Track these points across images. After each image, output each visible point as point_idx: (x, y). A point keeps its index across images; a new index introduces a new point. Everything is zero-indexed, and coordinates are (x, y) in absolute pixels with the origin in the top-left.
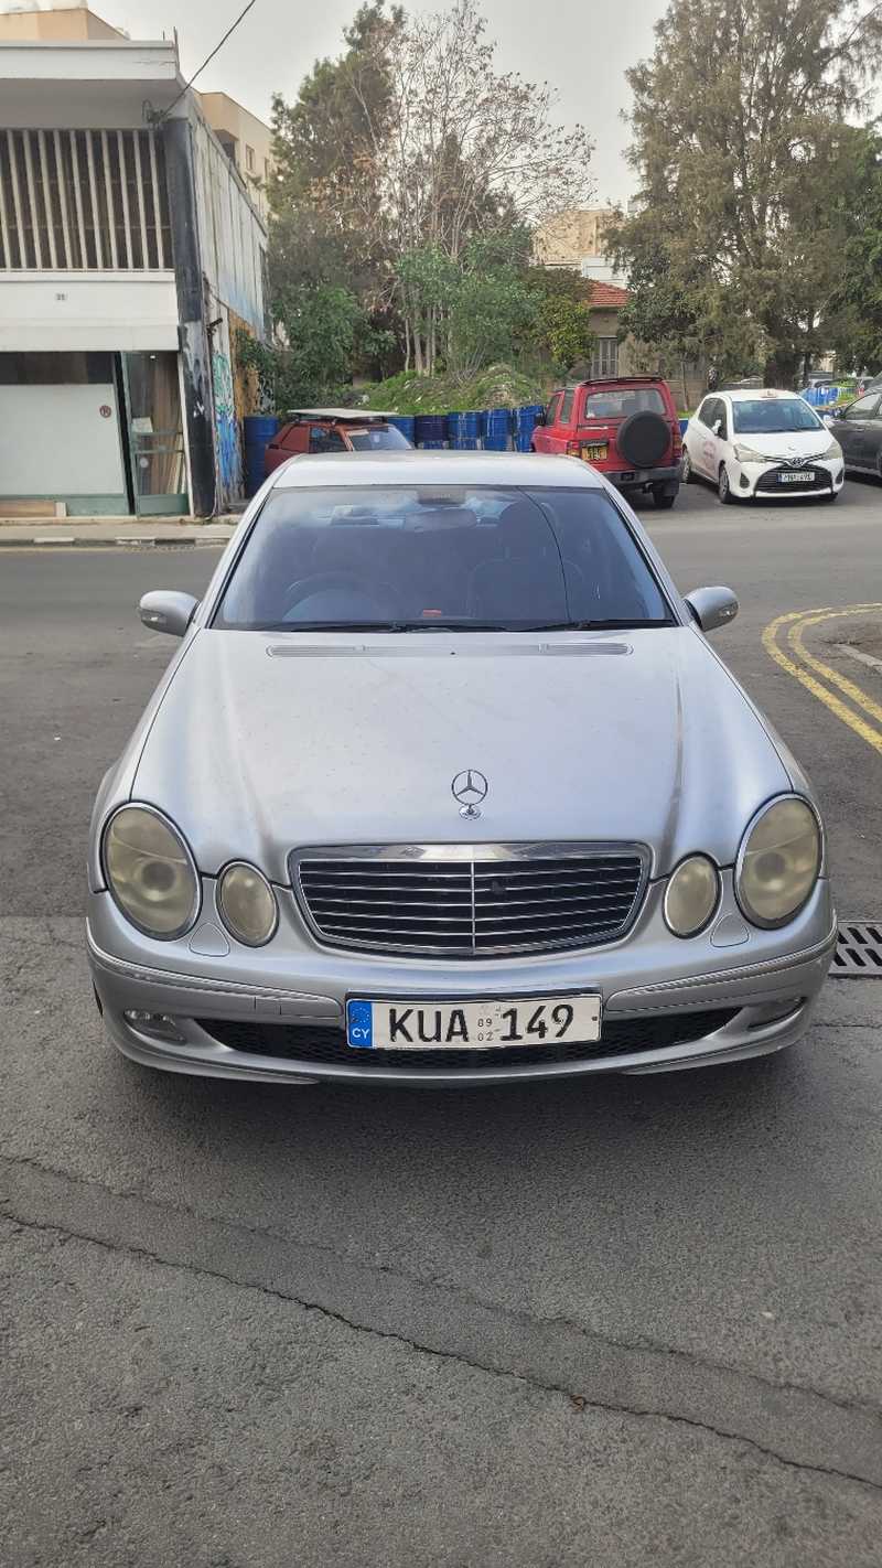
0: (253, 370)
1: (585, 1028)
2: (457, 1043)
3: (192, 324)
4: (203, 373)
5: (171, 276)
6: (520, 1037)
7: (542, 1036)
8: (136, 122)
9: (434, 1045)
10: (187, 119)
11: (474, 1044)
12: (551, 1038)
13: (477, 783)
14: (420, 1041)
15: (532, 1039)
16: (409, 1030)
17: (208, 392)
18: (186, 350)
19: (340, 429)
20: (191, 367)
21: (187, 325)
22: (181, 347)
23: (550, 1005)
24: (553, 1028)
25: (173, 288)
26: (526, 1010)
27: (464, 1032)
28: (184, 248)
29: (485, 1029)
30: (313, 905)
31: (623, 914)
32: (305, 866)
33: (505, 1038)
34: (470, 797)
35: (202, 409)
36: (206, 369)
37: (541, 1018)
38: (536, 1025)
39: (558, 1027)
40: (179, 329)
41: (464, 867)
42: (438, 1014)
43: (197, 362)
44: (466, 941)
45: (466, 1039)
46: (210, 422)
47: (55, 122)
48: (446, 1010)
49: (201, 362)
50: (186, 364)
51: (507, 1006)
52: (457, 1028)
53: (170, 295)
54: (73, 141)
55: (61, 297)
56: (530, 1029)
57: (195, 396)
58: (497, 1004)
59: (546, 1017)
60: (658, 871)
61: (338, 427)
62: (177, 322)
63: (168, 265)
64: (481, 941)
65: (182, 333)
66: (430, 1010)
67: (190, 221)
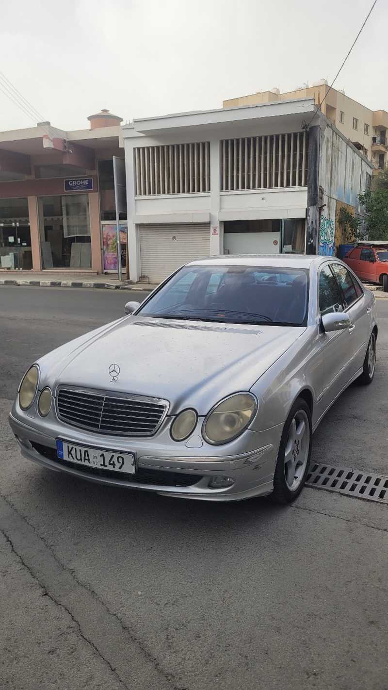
0: (348, 226)
1: (129, 468)
2: (87, 463)
3: (312, 207)
4: (314, 226)
5: (306, 188)
6: (106, 466)
7: (114, 467)
8: (299, 129)
9: (79, 462)
10: (319, 126)
11: (92, 465)
12: (117, 469)
13: (117, 369)
14: (76, 460)
15: (110, 468)
16: (73, 455)
17: (316, 234)
18: (308, 217)
19: (374, 249)
20: (310, 225)
21: (309, 208)
22: (306, 217)
23: (116, 455)
24: (118, 465)
25: (306, 194)
26: (108, 456)
27: (88, 460)
28: (312, 176)
29: (95, 460)
30: (60, 405)
31: (154, 426)
32: (61, 391)
33: (101, 465)
34: (114, 374)
35: (312, 241)
36: (316, 225)
37: (113, 460)
38: (112, 462)
39: (120, 465)
40: (306, 209)
41: (102, 399)
42: (80, 450)
43: (312, 222)
44: (97, 426)
45: (89, 463)
46: (315, 247)
47: (268, 133)
48: (83, 449)
49: (314, 222)
50: (308, 224)
51: (101, 452)
52: (87, 458)
53: (304, 197)
54: (275, 139)
55: (263, 199)
56: (110, 464)
57: (310, 236)
58: (98, 451)
59: (115, 459)
60: (171, 413)
61: (373, 249)
62: (306, 207)
63: (305, 184)
64: (102, 427)
65: (307, 210)
66: (78, 448)
67: (316, 167)
